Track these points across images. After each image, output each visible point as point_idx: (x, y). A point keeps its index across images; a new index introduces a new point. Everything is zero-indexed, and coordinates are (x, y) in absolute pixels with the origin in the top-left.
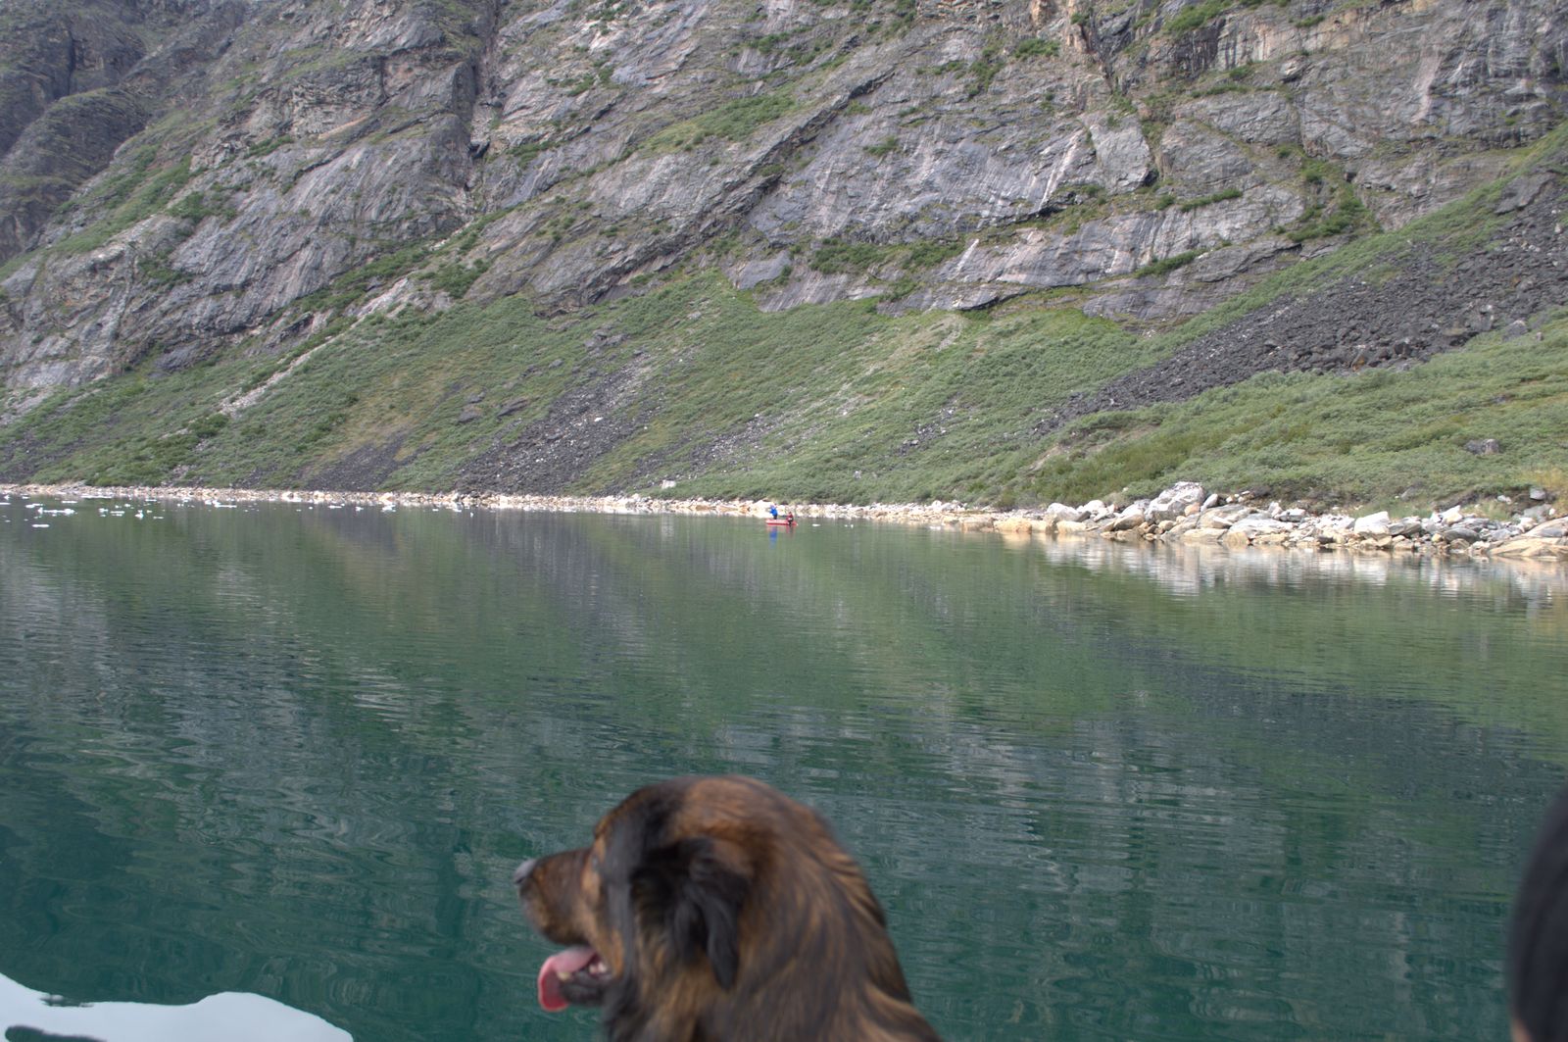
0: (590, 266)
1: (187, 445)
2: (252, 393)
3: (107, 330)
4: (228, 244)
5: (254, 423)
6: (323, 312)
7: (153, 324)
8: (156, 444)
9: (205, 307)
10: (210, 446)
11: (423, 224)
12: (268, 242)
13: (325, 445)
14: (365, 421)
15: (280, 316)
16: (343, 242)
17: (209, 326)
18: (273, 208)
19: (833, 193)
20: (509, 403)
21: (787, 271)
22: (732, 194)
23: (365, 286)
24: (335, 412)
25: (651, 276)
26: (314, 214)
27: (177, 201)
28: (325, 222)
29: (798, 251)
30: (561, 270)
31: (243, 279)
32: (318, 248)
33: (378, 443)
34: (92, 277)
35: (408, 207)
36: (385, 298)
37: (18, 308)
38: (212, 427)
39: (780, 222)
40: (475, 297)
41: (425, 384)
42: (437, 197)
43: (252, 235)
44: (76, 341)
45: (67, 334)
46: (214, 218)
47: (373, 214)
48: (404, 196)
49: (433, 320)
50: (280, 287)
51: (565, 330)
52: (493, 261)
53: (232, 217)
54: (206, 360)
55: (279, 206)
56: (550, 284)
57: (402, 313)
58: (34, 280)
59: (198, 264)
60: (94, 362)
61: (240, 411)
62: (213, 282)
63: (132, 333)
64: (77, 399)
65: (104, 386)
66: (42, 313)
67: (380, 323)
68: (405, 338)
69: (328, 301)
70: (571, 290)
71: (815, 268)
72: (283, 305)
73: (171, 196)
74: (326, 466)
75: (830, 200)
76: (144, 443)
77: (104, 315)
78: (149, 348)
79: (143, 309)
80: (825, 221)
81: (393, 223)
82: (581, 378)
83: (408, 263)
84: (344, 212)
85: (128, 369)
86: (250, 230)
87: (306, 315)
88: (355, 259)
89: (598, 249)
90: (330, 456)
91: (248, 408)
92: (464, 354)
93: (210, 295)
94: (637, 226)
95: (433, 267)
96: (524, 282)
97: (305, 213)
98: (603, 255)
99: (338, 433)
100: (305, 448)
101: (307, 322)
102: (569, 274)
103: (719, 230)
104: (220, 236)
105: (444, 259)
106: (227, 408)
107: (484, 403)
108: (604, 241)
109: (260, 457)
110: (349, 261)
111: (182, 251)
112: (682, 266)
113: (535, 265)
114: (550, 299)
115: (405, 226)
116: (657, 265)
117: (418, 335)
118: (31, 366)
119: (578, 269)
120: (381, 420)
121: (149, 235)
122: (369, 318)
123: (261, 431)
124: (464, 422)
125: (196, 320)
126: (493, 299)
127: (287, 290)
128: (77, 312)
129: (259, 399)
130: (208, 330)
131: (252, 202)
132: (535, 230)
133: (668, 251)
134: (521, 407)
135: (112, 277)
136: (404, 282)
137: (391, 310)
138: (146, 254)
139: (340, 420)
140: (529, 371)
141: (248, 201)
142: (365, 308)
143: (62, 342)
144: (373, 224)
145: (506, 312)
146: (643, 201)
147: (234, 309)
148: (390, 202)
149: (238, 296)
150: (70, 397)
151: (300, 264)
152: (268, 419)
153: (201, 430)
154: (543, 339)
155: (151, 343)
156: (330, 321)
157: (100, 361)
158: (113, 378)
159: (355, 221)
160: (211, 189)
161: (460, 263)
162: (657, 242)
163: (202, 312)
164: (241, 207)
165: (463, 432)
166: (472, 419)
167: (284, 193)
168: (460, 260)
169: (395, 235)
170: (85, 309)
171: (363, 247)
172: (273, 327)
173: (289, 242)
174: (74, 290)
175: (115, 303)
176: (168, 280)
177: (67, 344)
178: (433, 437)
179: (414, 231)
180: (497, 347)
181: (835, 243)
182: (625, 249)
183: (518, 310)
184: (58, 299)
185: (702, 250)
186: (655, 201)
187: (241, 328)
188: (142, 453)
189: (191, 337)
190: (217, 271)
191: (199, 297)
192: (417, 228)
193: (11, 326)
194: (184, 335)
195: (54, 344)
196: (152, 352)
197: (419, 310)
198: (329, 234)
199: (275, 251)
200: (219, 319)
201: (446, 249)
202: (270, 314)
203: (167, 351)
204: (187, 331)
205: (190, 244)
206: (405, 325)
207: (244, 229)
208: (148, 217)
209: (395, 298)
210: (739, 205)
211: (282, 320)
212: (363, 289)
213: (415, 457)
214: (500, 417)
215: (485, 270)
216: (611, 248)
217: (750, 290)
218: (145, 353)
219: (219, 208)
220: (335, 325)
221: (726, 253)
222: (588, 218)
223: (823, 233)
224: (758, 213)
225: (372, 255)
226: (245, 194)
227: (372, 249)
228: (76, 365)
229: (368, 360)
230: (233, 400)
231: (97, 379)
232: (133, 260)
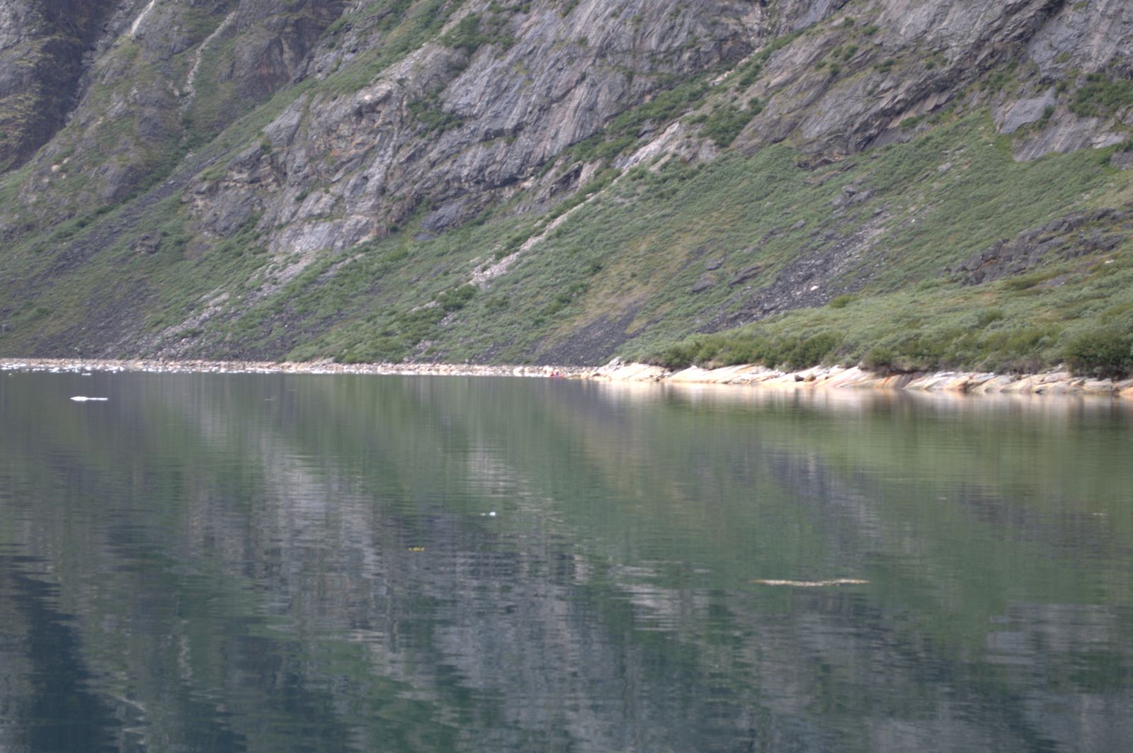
0: (859, 107)
1: (433, 319)
2: (504, 260)
3: (372, 185)
4: (502, 80)
5: (500, 295)
6: (592, 162)
7: (421, 177)
8: (404, 319)
9: (474, 156)
10: (455, 320)
11: (706, 53)
12: (543, 77)
13: (563, 317)
14: (606, 291)
15: (552, 166)
16: (620, 77)
17: (479, 178)
18: (551, 34)
19: (1110, 17)
20: (743, 269)
21: (1049, 113)
22: (1013, 18)
23: (638, 131)
24: (577, 282)
25: (922, 117)
26: (591, 43)
27: (452, 25)
28: (601, 54)
29: (1063, 89)
30: (831, 113)
31: (514, 123)
32: (593, 85)
33: (613, 314)
34: (358, 122)
35: (690, 33)
36: (654, 146)
37: (281, 159)
38: (459, 299)
39: (1055, 53)
40: (742, 146)
41: (670, 249)
42: (724, 20)
43: (527, 68)
44: (340, 198)
45: (331, 190)
46: (489, 48)
47: (653, 43)
48: (687, 20)
49: (694, 174)
50: (553, 132)
51: (821, 185)
52: (768, 100)
53: (508, 46)
54: (475, 219)
55: (558, 32)
56: (817, 129)
57: (665, 166)
58: (298, 126)
59: (469, 105)
60: (358, 222)
61: (490, 281)
62: (484, 127)
63: (399, 187)
64: (339, 266)
65: (367, 250)
66: (305, 165)
67: (641, 177)
68: (662, 196)
69: (599, 150)
70: (837, 136)
71: (1072, 110)
72: (555, 153)
73: (447, 19)
74: (560, 340)
75: (1104, 27)
76: (393, 317)
77: (370, 166)
78: (417, 204)
79: (411, 159)
80: (1094, 53)
81: (674, 52)
82: (819, 240)
83: (683, 103)
84: (623, 41)
85: (394, 230)
86: (526, 62)
87: (576, 166)
88: (632, 97)
89: (869, 87)
90: (565, 329)
91: (497, 278)
92: (715, 214)
93: (481, 141)
94: (915, 57)
95: (706, 110)
96: (793, 127)
97: (583, 41)
98: (874, 95)
99: (577, 304)
100: (542, 321)
101: (577, 173)
102: (838, 117)
103: (997, 62)
104: (494, 71)
105: (720, 97)
106: (478, 278)
107: (720, 270)
108: (877, 78)
109: (498, 331)
110: (624, 101)
111: (453, 89)
112: (954, 106)
113: (807, 106)
114: (815, 147)
115: (686, 56)
116: (930, 104)
117: (674, 192)
118: (294, 227)
119: (847, 111)
120: (621, 291)
121: (419, 68)
122: (632, 171)
123: (504, 304)
124: (698, 291)
125: (465, 172)
126: (759, 147)
127: (561, 136)
128: (343, 164)
129: (510, 268)
130: (478, 183)
131: (530, 27)
132: (817, 63)
133: (942, 87)
134: (754, 274)
135: (379, 121)
136: (676, 126)
137: (655, 162)
138: (415, 93)
139: (580, 290)
140: (772, 233)
141: (526, 25)
142: (632, 158)
143: (326, 199)
144: (653, 54)
145: (767, 164)
146: (923, 27)
147: (506, 158)
148: (672, 28)
149: (509, 143)
150: (332, 263)
151: (574, 104)
152: (513, 290)
153: (449, 302)
154: (796, 196)
155: (419, 199)
156: (597, 174)
157: (364, 221)
158: (377, 240)
159: (634, 52)
160: (490, 9)
161: (736, 103)
162: (929, 77)
163: (472, 162)
164: (518, 34)
165: (694, 302)
166: (705, 288)
167: (564, 15)
168: (735, 99)
169: (675, 67)
170: (351, 160)
171: (641, 82)
172: (544, 179)
173: (564, 77)
174: (339, 137)
175: (382, 152)
176: (437, 125)
177: (332, 201)
178: (667, 308)
179: (696, 62)
180: (751, 205)
181: (1098, 80)
182: (897, 87)
183: (780, 160)
184: (322, 148)
185: (976, 86)
186: (936, 27)
187: (512, 181)
188: (389, 329)
189: (460, 192)
190: (489, 114)
191: (469, 145)
192: (699, 58)
193: (274, 181)
194: (452, 189)
195: (318, 201)
196: (419, 209)
197: (685, 162)
198: (606, 68)
199: (549, 89)
200: (489, 170)
201: (726, 85)
202: (542, 163)
203: (436, 209)
204: (456, 185)
205: (462, 80)
206: (665, 180)
207: (520, 60)
208: (420, 47)
209: (663, 146)
210: (1020, 31)
211: (553, 171)
212: (636, 136)
213: (644, 330)
214: (732, 285)
215: (758, 111)
216: (882, 86)
217: (1011, 136)
218: (412, 210)
219: (496, 34)
220: (599, 181)
221: (999, 89)
222: (869, 46)
223: (1090, 67)
224: (1037, 41)
225: (650, 91)
226: (524, 17)
227: (649, 85)
228: (340, 226)
229: (620, 223)
230: (484, 269)
231: (361, 242)
232: (402, 101)
